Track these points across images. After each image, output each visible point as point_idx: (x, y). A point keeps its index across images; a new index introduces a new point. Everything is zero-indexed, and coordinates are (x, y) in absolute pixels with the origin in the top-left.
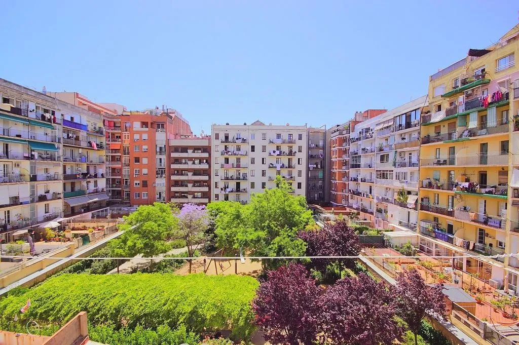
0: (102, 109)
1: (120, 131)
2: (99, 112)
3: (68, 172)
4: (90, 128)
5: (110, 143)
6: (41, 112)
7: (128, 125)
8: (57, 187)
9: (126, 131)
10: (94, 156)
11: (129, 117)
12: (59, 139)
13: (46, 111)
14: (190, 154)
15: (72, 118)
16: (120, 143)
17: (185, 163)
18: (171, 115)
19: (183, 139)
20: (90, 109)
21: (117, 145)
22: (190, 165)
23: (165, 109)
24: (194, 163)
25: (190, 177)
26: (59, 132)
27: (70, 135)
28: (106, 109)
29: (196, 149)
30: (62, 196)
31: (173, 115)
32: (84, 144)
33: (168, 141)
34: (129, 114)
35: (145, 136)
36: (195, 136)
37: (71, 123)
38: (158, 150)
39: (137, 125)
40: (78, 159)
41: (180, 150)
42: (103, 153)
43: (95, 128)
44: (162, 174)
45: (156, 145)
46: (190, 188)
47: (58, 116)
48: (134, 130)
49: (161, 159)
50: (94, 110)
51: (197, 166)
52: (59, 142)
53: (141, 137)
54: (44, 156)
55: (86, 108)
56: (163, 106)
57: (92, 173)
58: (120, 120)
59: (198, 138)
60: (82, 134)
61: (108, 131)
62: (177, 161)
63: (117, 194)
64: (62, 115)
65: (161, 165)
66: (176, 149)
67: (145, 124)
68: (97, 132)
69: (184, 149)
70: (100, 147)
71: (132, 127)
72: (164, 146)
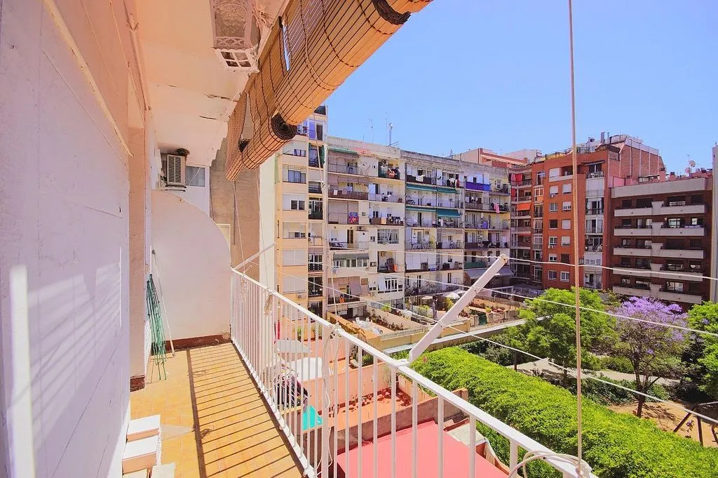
0: (509, 161)
1: (530, 186)
2: (503, 165)
3: (470, 240)
4: (493, 187)
5: (517, 203)
6: (447, 178)
7: (542, 175)
8: (458, 256)
9: (539, 184)
10: (498, 220)
11: (543, 164)
12: (462, 204)
13: (451, 176)
14: (658, 208)
15: (475, 179)
16: (530, 201)
17: (644, 227)
18: (617, 146)
19: (643, 183)
20: (495, 164)
21: (525, 204)
22: (657, 230)
23: (606, 137)
24: (667, 226)
25: (657, 250)
26: (462, 197)
27: (473, 198)
28: (512, 159)
29: (668, 199)
30: (463, 266)
31: (621, 146)
32: (486, 207)
33: (609, 190)
34: (544, 159)
35: (567, 188)
36: (672, 174)
37: (474, 185)
38: (589, 206)
39: (555, 174)
40: (480, 225)
41: (634, 203)
42: (508, 216)
43: (499, 186)
44: (596, 244)
45: (587, 200)
46: (656, 271)
47: (461, 179)
48: (551, 180)
49: (594, 222)
50: (499, 165)
51: (675, 231)
52: (462, 207)
53: (560, 189)
54: (448, 223)
55: (490, 163)
56: (603, 134)
57: (494, 242)
58: (531, 170)
59: (681, 178)
60: (485, 195)
61: (516, 188)
62: (628, 222)
63: (525, 271)
64: (465, 177)
65: (594, 231)
66: (627, 203)
67: (567, 170)
68: (501, 191)
69: (645, 202)
70: (504, 209)
71: (547, 176)
72: (600, 200)
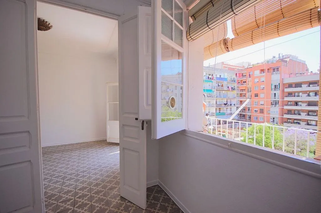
0: (236, 67)
1: (245, 78)
2: (233, 69)
3: (218, 103)
4: (229, 79)
5: (239, 86)
6: (208, 76)
7: (251, 73)
8: (213, 110)
9: (250, 77)
10: (231, 94)
11: (252, 68)
12: (215, 87)
13: (210, 75)
14: (305, 88)
15: (220, 76)
16: (246, 85)
17: (298, 96)
18: (286, 60)
19: (298, 76)
20: (230, 69)
21: (243, 87)
22: (304, 98)
23: (281, 56)
24: (309, 95)
25: (304, 107)
26: (214, 84)
27: (219, 84)
28: (238, 67)
29: (310, 83)
30: (215, 114)
31: (288, 60)
32: (226, 88)
33: (282, 80)
34: (251, 66)
35: (263, 79)
36: (312, 72)
37: (220, 78)
38: (273, 87)
39: (257, 73)
40: (222, 96)
41: (294, 85)
42: (235, 92)
43: (231, 79)
44: (276, 104)
45: (272, 84)
46: (303, 116)
48: (255, 76)
49: (275, 94)
52: (214, 89)
53: (260, 80)
54: (209, 96)
55: (227, 69)
56: (279, 54)
57: (229, 104)
58: (246, 72)
59: (315, 74)
60: (225, 83)
61: (239, 79)
62: (291, 94)
63: (243, 117)
64: (216, 75)
65: (275, 98)
66: (290, 86)
67: (262, 71)
68: (232, 81)
69: (298, 85)
71: (253, 74)
72: (278, 84)
